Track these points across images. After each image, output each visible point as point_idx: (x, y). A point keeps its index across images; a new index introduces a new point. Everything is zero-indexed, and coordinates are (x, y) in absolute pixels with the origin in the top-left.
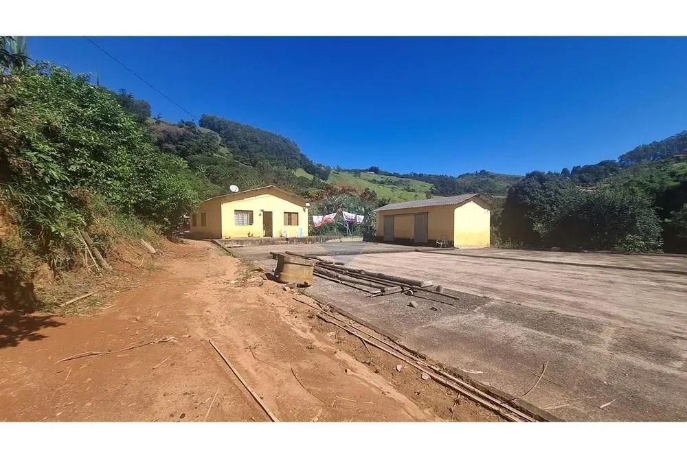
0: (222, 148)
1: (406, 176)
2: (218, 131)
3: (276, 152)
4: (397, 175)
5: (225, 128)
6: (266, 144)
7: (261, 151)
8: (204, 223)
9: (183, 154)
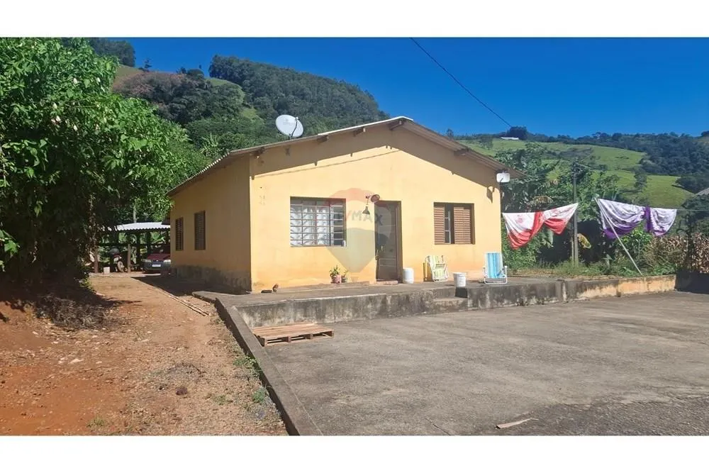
0: (246, 109)
1: (585, 141)
2: (239, 81)
3: (337, 113)
4: (564, 140)
5: (252, 76)
6: (320, 99)
7: (311, 110)
8: (200, 243)
9: (182, 119)
